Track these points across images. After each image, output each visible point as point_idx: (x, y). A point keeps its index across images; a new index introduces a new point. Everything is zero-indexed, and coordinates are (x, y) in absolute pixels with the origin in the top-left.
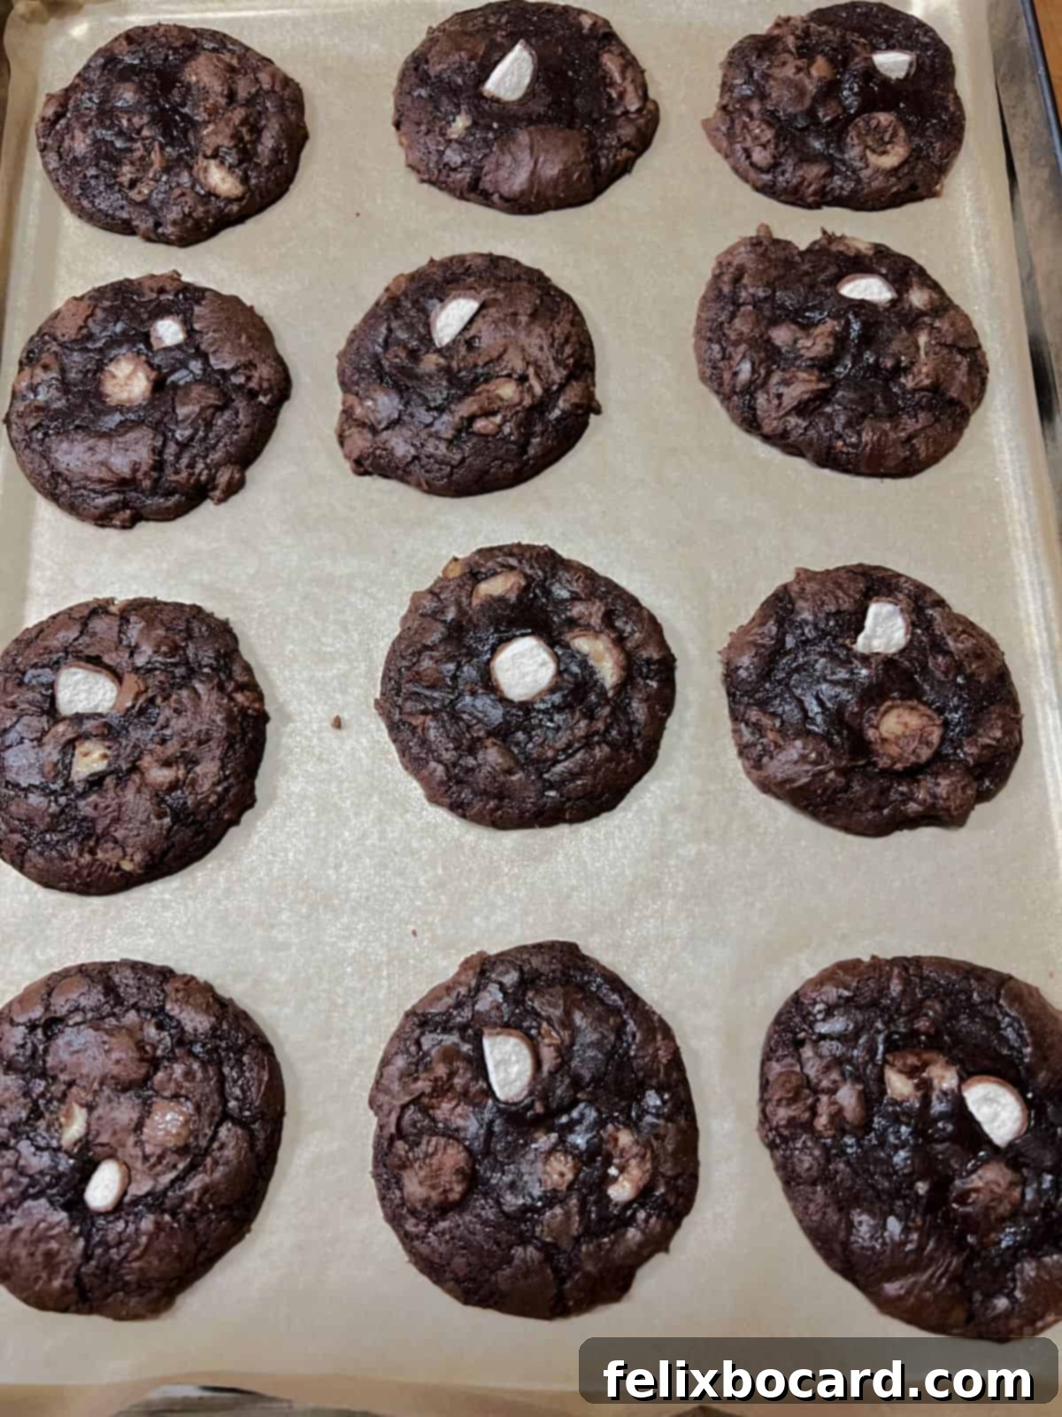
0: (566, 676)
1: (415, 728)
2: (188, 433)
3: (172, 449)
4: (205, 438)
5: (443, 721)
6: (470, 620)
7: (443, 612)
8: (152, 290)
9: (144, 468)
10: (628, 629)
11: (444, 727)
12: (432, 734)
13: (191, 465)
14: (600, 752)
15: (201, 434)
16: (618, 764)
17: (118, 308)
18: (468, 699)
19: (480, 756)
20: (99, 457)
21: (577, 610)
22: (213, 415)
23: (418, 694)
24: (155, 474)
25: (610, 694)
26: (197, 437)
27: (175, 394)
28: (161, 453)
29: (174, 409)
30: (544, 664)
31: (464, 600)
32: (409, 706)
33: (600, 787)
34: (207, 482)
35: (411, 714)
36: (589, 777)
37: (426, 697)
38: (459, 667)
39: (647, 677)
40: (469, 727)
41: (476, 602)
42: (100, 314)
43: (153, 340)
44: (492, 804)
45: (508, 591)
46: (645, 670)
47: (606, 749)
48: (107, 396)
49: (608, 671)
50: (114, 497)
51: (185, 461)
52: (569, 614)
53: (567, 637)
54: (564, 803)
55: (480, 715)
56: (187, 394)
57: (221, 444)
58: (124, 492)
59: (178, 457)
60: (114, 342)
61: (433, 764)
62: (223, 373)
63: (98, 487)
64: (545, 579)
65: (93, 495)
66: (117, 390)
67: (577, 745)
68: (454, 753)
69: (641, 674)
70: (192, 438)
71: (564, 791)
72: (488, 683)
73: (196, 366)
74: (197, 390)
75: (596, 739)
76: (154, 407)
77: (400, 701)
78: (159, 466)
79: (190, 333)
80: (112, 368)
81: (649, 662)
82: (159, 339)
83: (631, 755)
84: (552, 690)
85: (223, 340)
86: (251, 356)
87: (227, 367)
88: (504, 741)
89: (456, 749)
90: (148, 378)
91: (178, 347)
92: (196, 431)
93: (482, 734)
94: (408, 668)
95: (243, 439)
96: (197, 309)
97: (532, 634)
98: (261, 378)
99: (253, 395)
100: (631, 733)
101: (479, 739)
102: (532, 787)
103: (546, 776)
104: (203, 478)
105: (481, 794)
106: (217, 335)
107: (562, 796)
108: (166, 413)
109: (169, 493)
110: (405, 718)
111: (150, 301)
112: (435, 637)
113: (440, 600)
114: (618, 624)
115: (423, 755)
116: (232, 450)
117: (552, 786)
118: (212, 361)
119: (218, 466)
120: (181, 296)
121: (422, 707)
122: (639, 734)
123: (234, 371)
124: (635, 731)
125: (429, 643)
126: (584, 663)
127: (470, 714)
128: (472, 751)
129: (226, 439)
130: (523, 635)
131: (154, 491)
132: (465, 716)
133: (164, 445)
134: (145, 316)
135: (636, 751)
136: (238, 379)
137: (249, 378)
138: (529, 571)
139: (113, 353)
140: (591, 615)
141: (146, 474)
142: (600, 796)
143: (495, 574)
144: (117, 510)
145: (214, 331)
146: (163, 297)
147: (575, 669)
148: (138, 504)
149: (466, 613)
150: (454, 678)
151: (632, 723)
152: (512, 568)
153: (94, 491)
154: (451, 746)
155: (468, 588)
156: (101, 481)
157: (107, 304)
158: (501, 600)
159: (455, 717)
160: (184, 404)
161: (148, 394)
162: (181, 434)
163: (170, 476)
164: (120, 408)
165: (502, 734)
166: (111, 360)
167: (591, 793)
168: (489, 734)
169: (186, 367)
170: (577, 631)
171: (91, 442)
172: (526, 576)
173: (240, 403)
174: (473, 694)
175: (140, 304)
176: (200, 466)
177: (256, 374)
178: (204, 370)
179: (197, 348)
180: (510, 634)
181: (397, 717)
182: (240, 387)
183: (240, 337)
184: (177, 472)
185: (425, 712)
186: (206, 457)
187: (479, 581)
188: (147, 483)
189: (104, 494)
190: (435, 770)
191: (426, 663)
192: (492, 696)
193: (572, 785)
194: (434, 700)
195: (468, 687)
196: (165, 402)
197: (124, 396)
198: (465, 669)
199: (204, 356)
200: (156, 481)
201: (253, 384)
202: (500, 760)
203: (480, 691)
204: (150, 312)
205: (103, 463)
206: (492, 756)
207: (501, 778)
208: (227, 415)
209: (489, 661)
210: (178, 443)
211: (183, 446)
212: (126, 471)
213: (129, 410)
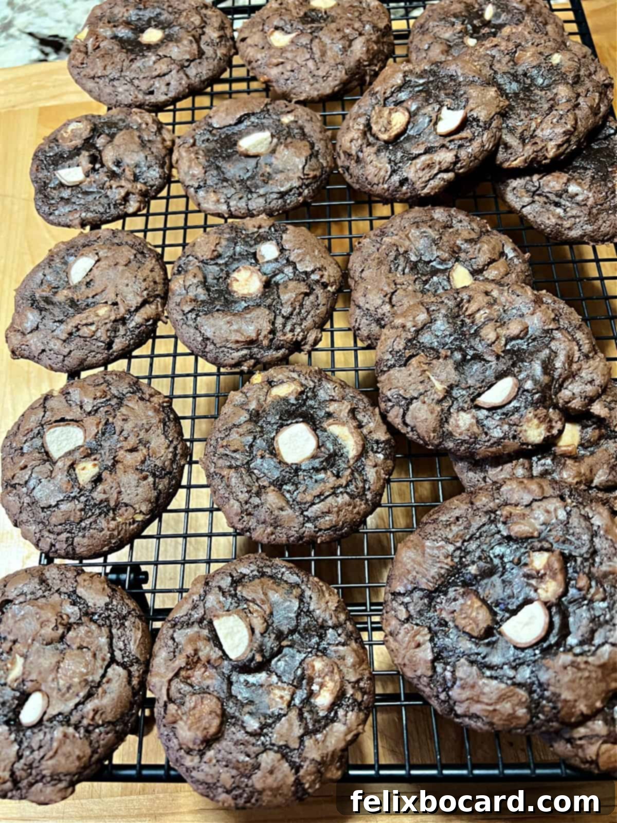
0: (323, 449)
1: (223, 477)
2: (290, 309)
3: (280, 320)
4: (299, 313)
5: (242, 473)
6: (264, 411)
7: (247, 404)
8: (254, 227)
9: (264, 333)
10: (365, 420)
11: (241, 477)
12: (233, 481)
13: (292, 330)
14: (343, 499)
15: (297, 310)
16: (354, 507)
17: (234, 238)
18: (259, 461)
19: (263, 497)
20: (235, 327)
21: (332, 408)
22: (303, 299)
23: (227, 455)
24: (271, 336)
25: (351, 462)
26: (295, 313)
27: (278, 288)
28: (273, 324)
29: (279, 297)
30: (308, 439)
31: (262, 398)
32: (221, 462)
33: (341, 523)
34: (302, 340)
35: (221, 468)
36: (335, 515)
37: (232, 458)
38: (255, 438)
39: (377, 452)
40: (258, 479)
41: (269, 399)
42: (224, 243)
43: (258, 257)
44: (269, 530)
45: (290, 394)
46: (375, 447)
47: (346, 497)
48: (235, 292)
49: (351, 446)
50: (245, 352)
51: (288, 328)
52: (327, 410)
53: (325, 425)
54: (317, 532)
55: (266, 471)
56: (286, 287)
57: (309, 316)
58: (249, 349)
59: (284, 325)
60: (233, 258)
61: (232, 501)
62: (306, 273)
63: (234, 346)
64: (315, 387)
65: (231, 351)
66: (240, 288)
67: (327, 493)
68: (247, 495)
69: (372, 450)
70: (291, 314)
71: (317, 524)
72: (273, 452)
73: (289, 270)
74: (292, 285)
75: (341, 490)
76: (266, 296)
77: (215, 459)
78: (273, 332)
79: (282, 250)
80: (235, 275)
81: (377, 442)
82: (263, 257)
83: (363, 503)
84: (314, 457)
85: (305, 254)
86: (322, 262)
87: (309, 270)
88: (280, 489)
89: (248, 492)
90: (260, 280)
91: (276, 260)
92: (294, 309)
93: (266, 484)
94: (222, 439)
95: (322, 313)
96: (284, 236)
97: (303, 422)
98: (329, 276)
99: (325, 286)
100: (364, 487)
101: (264, 487)
102: (296, 521)
103: (305, 513)
104: (300, 338)
105: (263, 523)
106: (300, 251)
107: (316, 527)
108: (274, 299)
109: (278, 348)
110: (217, 470)
111: (253, 233)
112: (243, 419)
113: (247, 397)
114: (359, 417)
115: (227, 495)
116: (317, 319)
117: (309, 520)
118: (299, 266)
119: (309, 330)
120: (273, 229)
121: (228, 464)
122: (369, 489)
123: (313, 272)
124: (367, 487)
125: (237, 423)
126: (335, 441)
127: (259, 470)
128: (258, 494)
129: (312, 313)
130: (297, 422)
131: (269, 348)
132: (256, 471)
133: (275, 318)
134: (252, 242)
135: (367, 500)
136: (315, 277)
137: (322, 276)
138: (304, 382)
139: (234, 266)
140: (341, 411)
141: (265, 337)
142: (341, 529)
143: (283, 382)
144: (246, 360)
145: (299, 248)
146: (262, 230)
147: (330, 446)
148: (259, 356)
149: (262, 406)
150: (251, 446)
151: (365, 481)
152: (294, 379)
153: (231, 348)
154: (245, 490)
155: (265, 390)
156: (237, 342)
157: (227, 236)
158: (285, 400)
159: (250, 472)
160: (285, 293)
161: (262, 290)
162: (286, 310)
163: (280, 336)
164: (244, 298)
165: (279, 484)
166: (234, 271)
167: (335, 526)
168: (271, 483)
169: (283, 272)
170: (331, 421)
171: (228, 318)
172: (302, 385)
173: (319, 291)
174: (262, 457)
175: (247, 236)
176: (298, 330)
177: (326, 273)
178: (294, 273)
179: (288, 260)
180: (289, 422)
181: (212, 470)
182: (317, 282)
183: (314, 251)
184: (285, 334)
185: (230, 467)
186: (301, 324)
187: (272, 387)
188: (265, 342)
189: (238, 350)
190: (233, 506)
191: (234, 435)
192: (275, 460)
193: (322, 520)
194: (237, 459)
195: (259, 453)
196: (273, 293)
197: (245, 292)
198: (258, 441)
199: (293, 264)
200: (271, 340)
201: (324, 280)
202: (277, 501)
203: (267, 456)
204: (255, 239)
205: (237, 331)
206: (272, 498)
207: (276, 512)
208: (312, 298)
209: (273, 439)
210: (283, 317)
211: (287, 318)
212: (253, 335)
213: (250, 299)
